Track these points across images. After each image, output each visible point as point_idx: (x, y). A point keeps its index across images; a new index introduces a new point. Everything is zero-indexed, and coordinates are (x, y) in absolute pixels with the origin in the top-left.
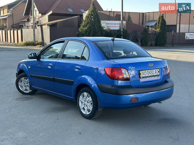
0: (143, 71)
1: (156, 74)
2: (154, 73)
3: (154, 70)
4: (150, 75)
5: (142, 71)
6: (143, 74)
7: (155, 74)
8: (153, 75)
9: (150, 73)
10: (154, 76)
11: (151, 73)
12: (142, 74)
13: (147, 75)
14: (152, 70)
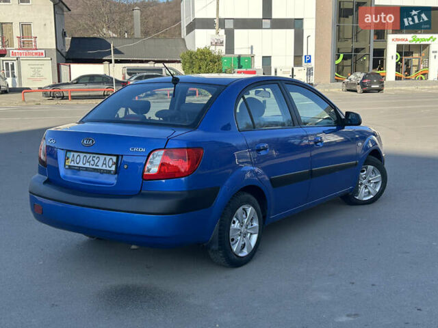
0: (75, 153)
1: (104, 168)
2: (100, 164)
3: (102, 157)
4: (87, 165)
5: (72, 153)
6: (72, 161)
7: (100, 167)
8: (94, 167)
9: (90, 162)
10: (97, 169)
11: (92, 162)
12: (70, 160)
13: (81, 165)
14: (97, 156)
